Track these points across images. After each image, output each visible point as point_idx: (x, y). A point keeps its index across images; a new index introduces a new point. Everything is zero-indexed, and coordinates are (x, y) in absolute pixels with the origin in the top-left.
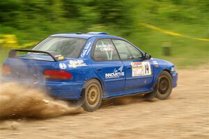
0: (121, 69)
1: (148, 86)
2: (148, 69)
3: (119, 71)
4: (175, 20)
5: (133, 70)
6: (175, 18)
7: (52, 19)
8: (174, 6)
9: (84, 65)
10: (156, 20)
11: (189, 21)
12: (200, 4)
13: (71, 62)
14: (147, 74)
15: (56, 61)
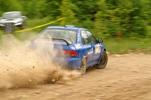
1: (98, 60)
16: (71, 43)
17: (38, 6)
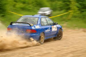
4: (23, 10)
5: (52, 29)
6: (23, 9)
8: (23, 4)
9: (39, 27)
10: (15, 10)
11: (29, 10)
12: (34, 4)
14: (56, 30)
15: (31, 26)
16: (32, 25)
17: (58, 4)
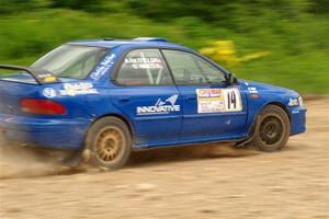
0: (173, 99)
2: (234, 101)
3: (169, 104)
7: (290, 16)
13: (66, 86)
14: (232, 109)
